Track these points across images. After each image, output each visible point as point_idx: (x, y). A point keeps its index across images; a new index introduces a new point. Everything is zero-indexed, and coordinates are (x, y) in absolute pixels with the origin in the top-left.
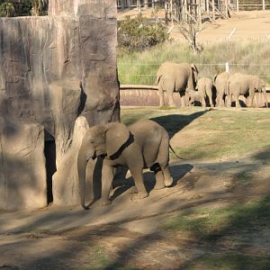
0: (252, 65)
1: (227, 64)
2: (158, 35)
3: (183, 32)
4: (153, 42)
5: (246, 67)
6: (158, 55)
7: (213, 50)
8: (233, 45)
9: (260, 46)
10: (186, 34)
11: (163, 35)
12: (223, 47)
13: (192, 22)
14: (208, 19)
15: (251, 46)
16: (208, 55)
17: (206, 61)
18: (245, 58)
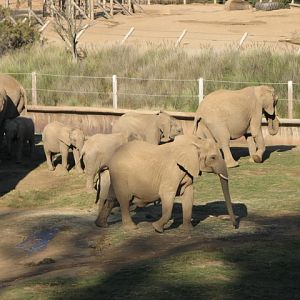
0: (152, 79)
1: (114, 77)
2: (25, 34)
3: (59, 30)
4: (18, 43)
5: (144, 82)
6: (23, 61)
7: (99, 56)
8: (128, 51)
9: (164, 54)
10: (63, 33)
11: (32, 34)
12: (113, 53)
13: (79, 17)
14: (101, 14)
15: (151, 54)
16: (93, 63)
17: (89, 72)
18: (142, 70)
